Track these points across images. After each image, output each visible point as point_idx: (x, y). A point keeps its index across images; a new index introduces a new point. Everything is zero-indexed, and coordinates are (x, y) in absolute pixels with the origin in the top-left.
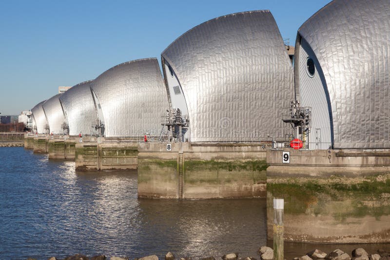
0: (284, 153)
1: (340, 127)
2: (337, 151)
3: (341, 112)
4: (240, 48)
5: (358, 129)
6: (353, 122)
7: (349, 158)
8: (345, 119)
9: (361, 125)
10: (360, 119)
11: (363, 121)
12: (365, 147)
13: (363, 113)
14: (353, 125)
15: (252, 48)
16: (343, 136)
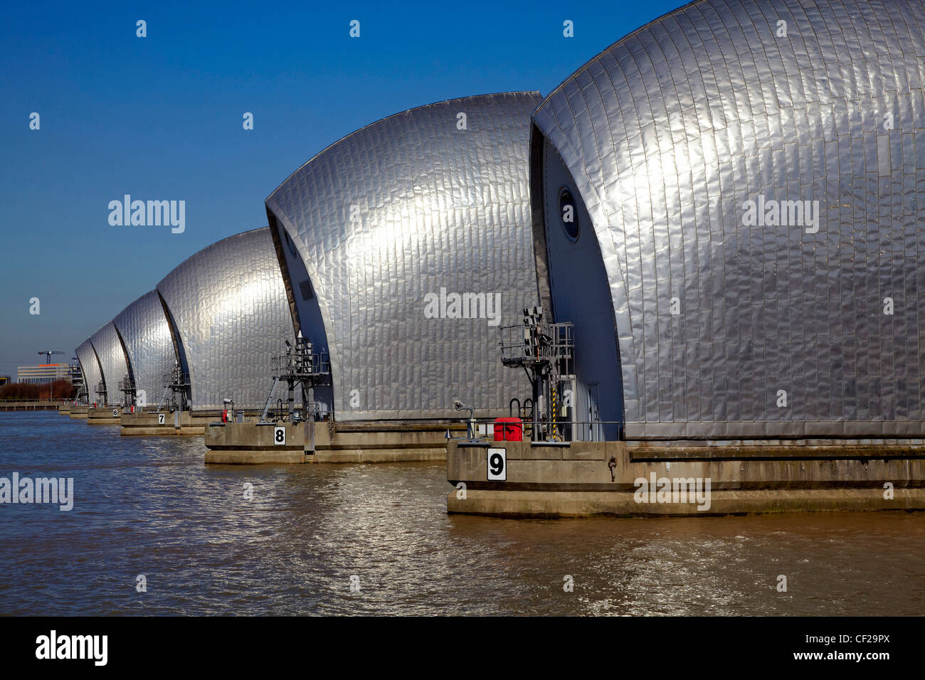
0: (491, 452)
1: (641, 376)
2: (634, 446)
3: (643, 336)
4: (459, 183)
5: (691, 385)
6: (677, 362)
7: (668, 464)
8: (655, 354)
9: (698, 372)
10: (697, 356)
11: (706, 360)
12: (712, 433)
13: (704, 339)
14: (676, 373)
15: (491, 182)
16: (651, 403)
